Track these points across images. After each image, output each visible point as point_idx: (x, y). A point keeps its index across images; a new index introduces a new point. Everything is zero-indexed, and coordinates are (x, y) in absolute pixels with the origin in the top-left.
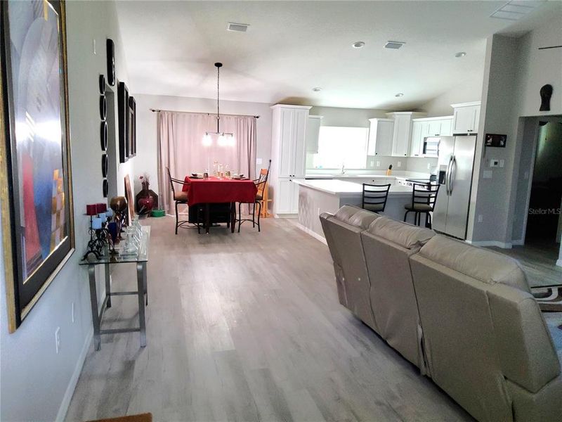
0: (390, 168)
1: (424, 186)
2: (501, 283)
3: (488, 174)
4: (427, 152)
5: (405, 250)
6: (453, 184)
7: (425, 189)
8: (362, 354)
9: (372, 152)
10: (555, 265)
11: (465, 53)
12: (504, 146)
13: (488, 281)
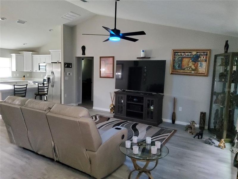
0: (24, 77)
1: (41, 84)
2: (82, 117)
3: (67, 78)
4: (40, 69)
5: (44, 112)
6: (54, 82)
7: (42, 85)
8: (26, 162)
9: (14, 70)
10: (92, 109)
11: (53, 30)
12: (71, 67)
13: (78, 117)
